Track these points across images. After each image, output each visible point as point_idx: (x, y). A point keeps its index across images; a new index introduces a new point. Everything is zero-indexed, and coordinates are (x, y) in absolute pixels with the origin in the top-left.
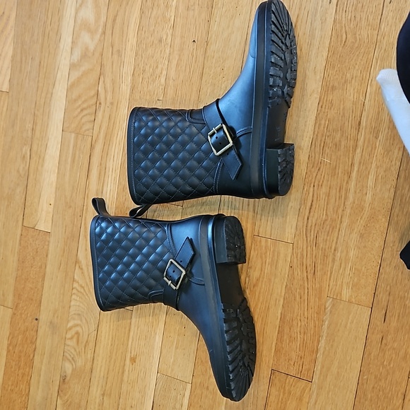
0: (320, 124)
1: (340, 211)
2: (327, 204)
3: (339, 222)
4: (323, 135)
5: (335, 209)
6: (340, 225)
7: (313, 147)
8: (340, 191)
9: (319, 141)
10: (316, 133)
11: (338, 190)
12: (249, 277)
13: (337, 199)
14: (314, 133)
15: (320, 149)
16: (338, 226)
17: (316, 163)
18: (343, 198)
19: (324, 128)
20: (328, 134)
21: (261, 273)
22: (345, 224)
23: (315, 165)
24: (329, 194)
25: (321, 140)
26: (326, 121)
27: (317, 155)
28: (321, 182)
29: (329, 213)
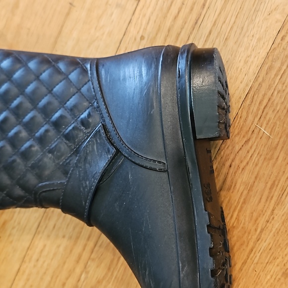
0: (270, 68)
1: (262, 221)
2: (244, 202)
3: (255, 237)
4: (269, 88)
5: (255, 214)
6: (255, 243)
7: (248, 102)
8: (271, 188)
9: (261, 95)
10: (260, 80)
11: (269, 185)
12: (87, 273)
13: (263, 200)
14: (256, 79)
15: (258, 109)
16: (251, 244)
17: (245, 129)
18: (273, 201)
19: (276, 75)
20: (280, 87)
21: (106, 274)
22: (263, 245)
23: (243, 133)
24: (252, 186)
25: (264, 95)
26: (282, 64)
27: (250, 118)
28: (244, 163)
29: (242, 218)
